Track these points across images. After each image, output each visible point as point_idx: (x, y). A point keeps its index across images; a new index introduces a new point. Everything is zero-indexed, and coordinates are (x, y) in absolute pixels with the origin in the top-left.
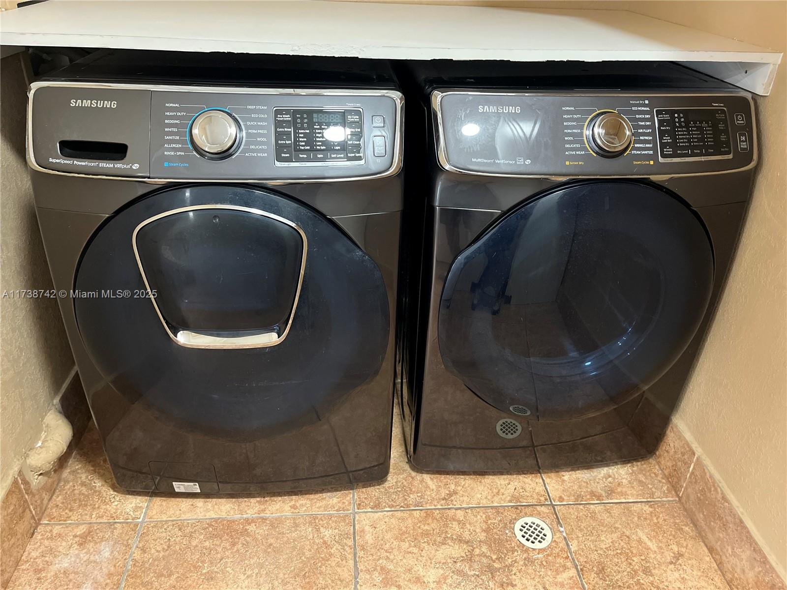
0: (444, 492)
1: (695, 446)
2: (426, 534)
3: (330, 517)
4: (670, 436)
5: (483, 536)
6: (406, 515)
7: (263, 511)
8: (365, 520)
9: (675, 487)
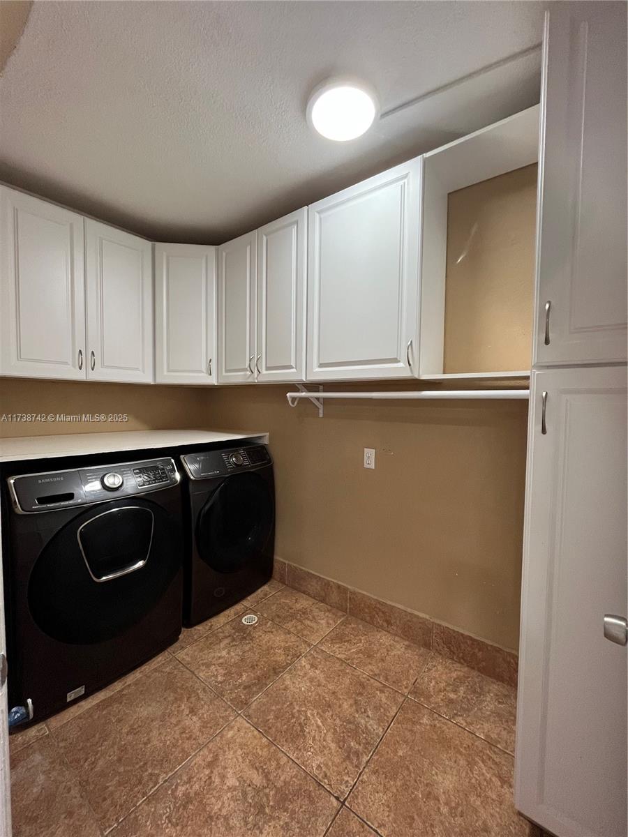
0: (207, 628)
1: (284, 561)
2: (210, 644)
3: (163, 664)
4: (276, 566)
5: (233, 631)
6: (198, 643)
7: (126, 683)
8: (181, 655)
9: (284, 583)
